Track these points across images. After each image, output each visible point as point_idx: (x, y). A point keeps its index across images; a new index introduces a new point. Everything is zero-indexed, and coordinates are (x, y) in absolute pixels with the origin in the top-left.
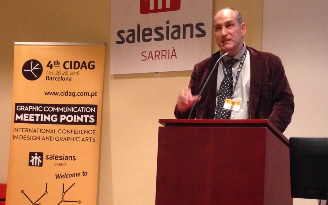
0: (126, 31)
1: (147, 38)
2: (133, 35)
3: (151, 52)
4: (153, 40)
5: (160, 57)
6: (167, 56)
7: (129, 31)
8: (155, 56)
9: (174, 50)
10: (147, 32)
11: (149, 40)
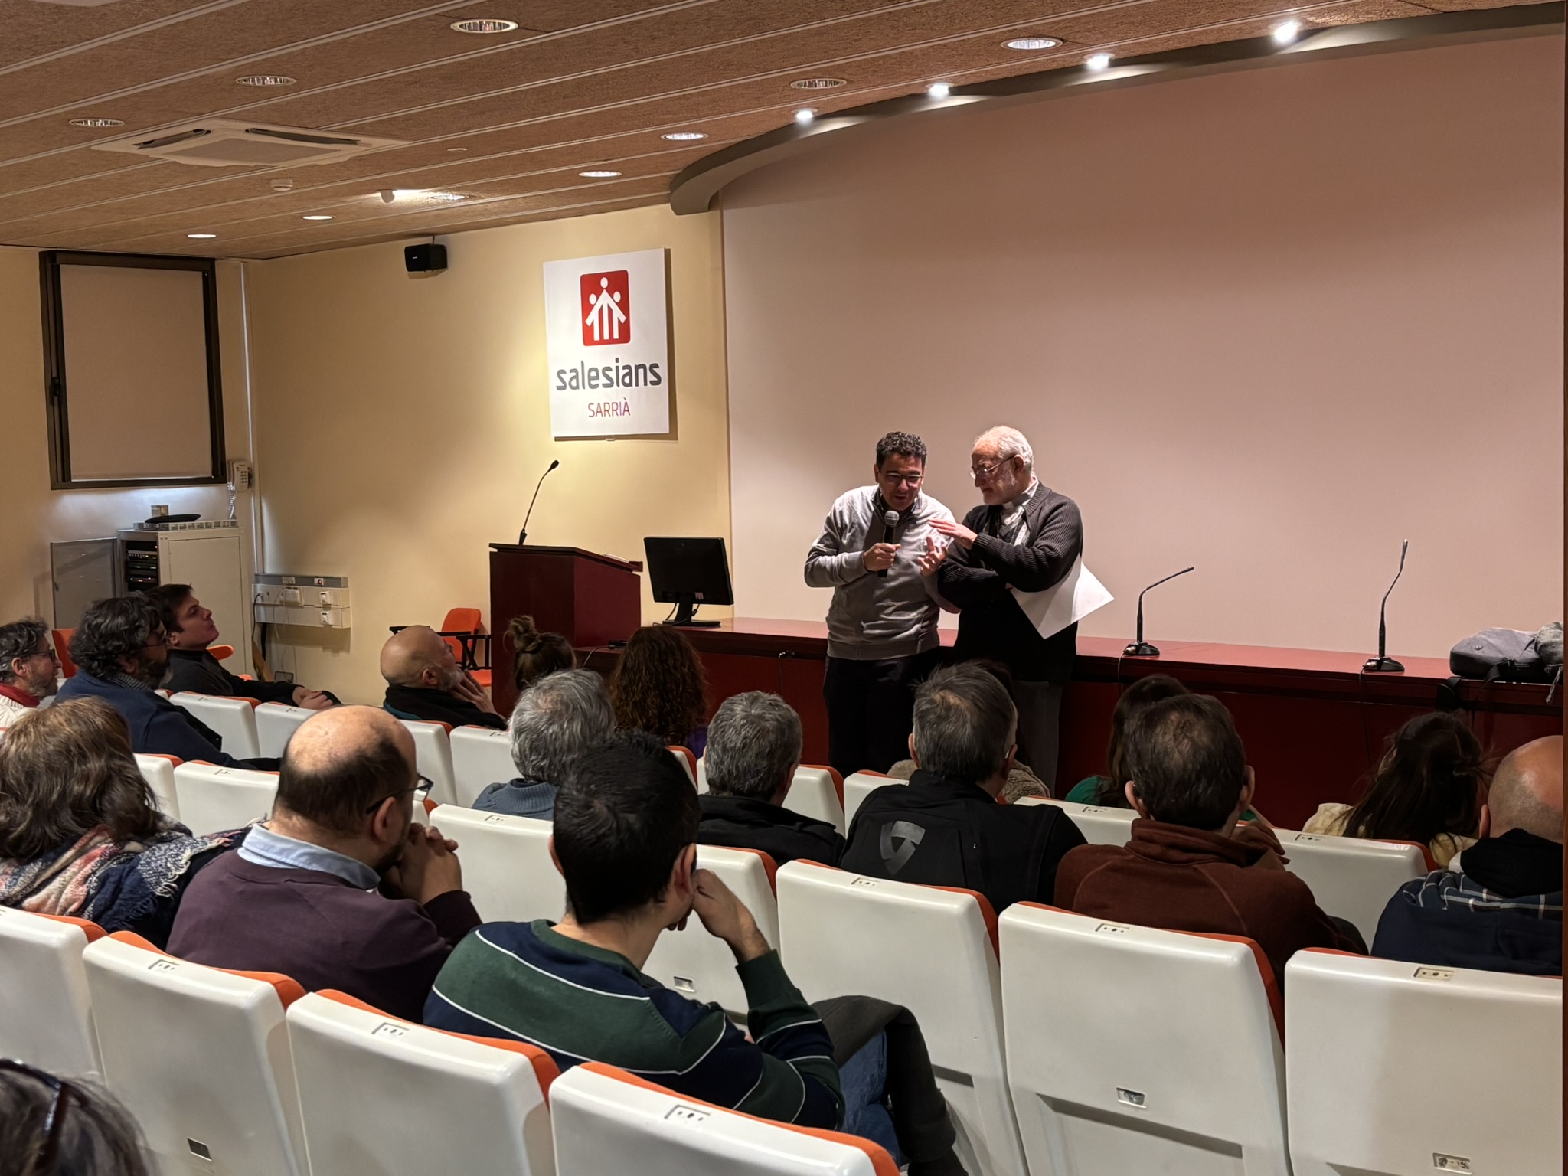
0: (568, 371)
1: (593, 382)
2: (576, 377)
3: (599, 404)
4: (601, 386)
5: (610, 411)
6: (618, 411)
7: (571, 371)
8: (605, 410)
9: (626, 403)
10: (593, 374)
11: (596, 386)
